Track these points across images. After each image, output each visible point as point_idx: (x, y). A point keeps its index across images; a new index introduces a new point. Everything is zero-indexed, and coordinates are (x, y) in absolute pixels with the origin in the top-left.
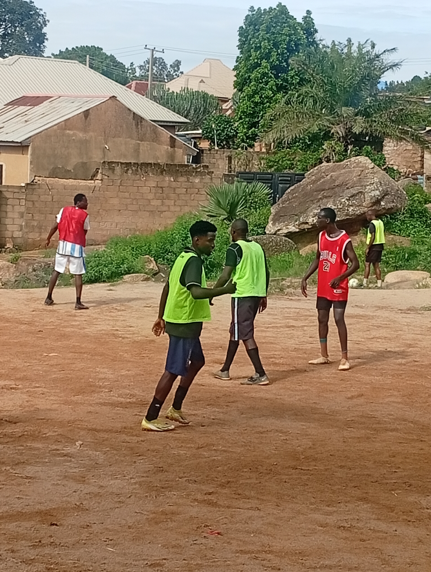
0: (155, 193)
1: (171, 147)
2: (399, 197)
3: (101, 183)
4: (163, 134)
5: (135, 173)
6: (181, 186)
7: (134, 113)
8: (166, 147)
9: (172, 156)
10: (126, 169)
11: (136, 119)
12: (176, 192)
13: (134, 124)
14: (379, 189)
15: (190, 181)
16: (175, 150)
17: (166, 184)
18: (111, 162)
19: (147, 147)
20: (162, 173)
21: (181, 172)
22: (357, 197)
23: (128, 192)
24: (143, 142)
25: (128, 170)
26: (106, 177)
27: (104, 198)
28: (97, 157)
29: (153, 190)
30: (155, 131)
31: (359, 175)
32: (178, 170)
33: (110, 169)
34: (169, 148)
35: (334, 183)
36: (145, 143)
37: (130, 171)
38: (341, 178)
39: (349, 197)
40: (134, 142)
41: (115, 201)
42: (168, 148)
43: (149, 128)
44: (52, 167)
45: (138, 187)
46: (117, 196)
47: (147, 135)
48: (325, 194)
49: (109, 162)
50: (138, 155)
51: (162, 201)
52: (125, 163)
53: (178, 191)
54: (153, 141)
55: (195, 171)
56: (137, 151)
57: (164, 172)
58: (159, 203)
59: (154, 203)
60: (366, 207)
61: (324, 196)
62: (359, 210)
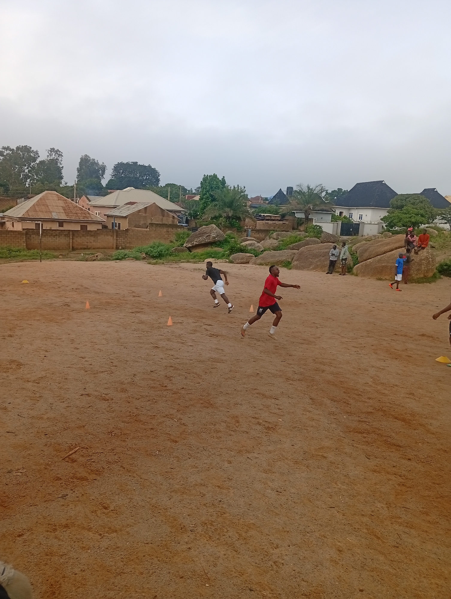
1: (173, 219)
2: (222, 237)
3: (149, 229)
4: (170, 214)
5: (160, 227)
6: (174, 231)
7: (161, 208)
8: (171, 219)
9: (173, 222)
11: (161, 210)
13: (161, 212)
15: (177, 229)
17: (169, 230)
19: (165, 219)
22: (209, 237)
23: (157, 233)
24: (164, 217)
26: (151, 228)
27: (150, 234)
28: (149, 221)
29: (165, 232)
30: (168, 213)
32: (173, 226)
33: (152, 225)
37: (158, 226)
39: (206, 236)
40: (161, 217)
41: (154, 235)
44: (135, 224)
45: (161, 231)
47: (165, 215)
49: (152, 223)
50: (162, 221)
52: (157, 224)
54: (167, 217)
55: (178, 226)
56: (162, 220)
57: (169, 227)
58: (167, 236)
59: (166, 236)
60: (211, 240)
61: (200, 236)
62: (209, 240)
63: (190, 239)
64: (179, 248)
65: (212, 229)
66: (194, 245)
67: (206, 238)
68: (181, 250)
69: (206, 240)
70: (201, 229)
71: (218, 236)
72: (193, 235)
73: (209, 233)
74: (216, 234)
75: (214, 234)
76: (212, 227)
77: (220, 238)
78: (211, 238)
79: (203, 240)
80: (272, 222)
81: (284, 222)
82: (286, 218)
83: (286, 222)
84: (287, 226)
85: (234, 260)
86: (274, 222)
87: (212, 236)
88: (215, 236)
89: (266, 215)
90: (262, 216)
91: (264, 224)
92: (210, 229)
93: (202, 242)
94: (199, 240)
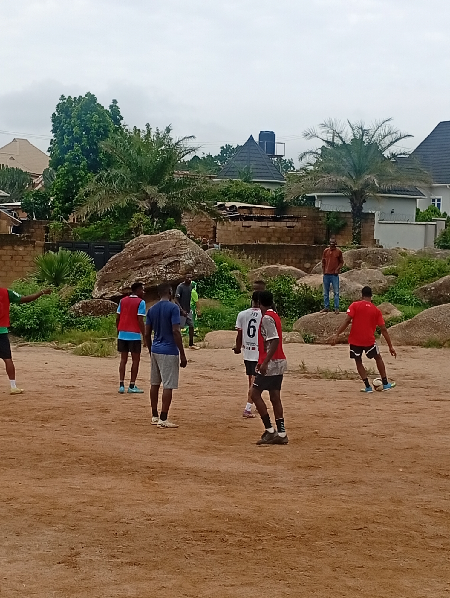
2: (208, 265)
6: (7, 254)
14: (192, 259)
15: (15, 249)
21: (6, 241)
22: (173, 266)
31: (174, 246)
35: (153, 253)
38: (158, 249)
39: (167, 265)
53: (4, 258)
55: (19, 240)
60: (182, 274)
61: (143, 264)
62: (175, 276)
63: (107, 274)
64: (94, 303)
65: (177, 242)
67: (165, 270)
68: (99, 307)
69: (165, 277)
70: (138, 243)
71: (199, 265)
72: (116, 263)
73: (174, 254)
75: (189, 256)
76: (175, 237)
77: (204, 269)
78: (180, 269)
79: (159, 275)
80: (259, 224)
81: (289, 224)
82: (294, 212)
83: (294, 224)
84: (299, 234)
85: (315, 333)
86: (265, 224)
87: (185, 263)
88: (191, 264)
89: (237, 206)
90: (228, 209)
91: (239, 231)
92: (171, 243)
93: (154, 282)
94: (146, 278)
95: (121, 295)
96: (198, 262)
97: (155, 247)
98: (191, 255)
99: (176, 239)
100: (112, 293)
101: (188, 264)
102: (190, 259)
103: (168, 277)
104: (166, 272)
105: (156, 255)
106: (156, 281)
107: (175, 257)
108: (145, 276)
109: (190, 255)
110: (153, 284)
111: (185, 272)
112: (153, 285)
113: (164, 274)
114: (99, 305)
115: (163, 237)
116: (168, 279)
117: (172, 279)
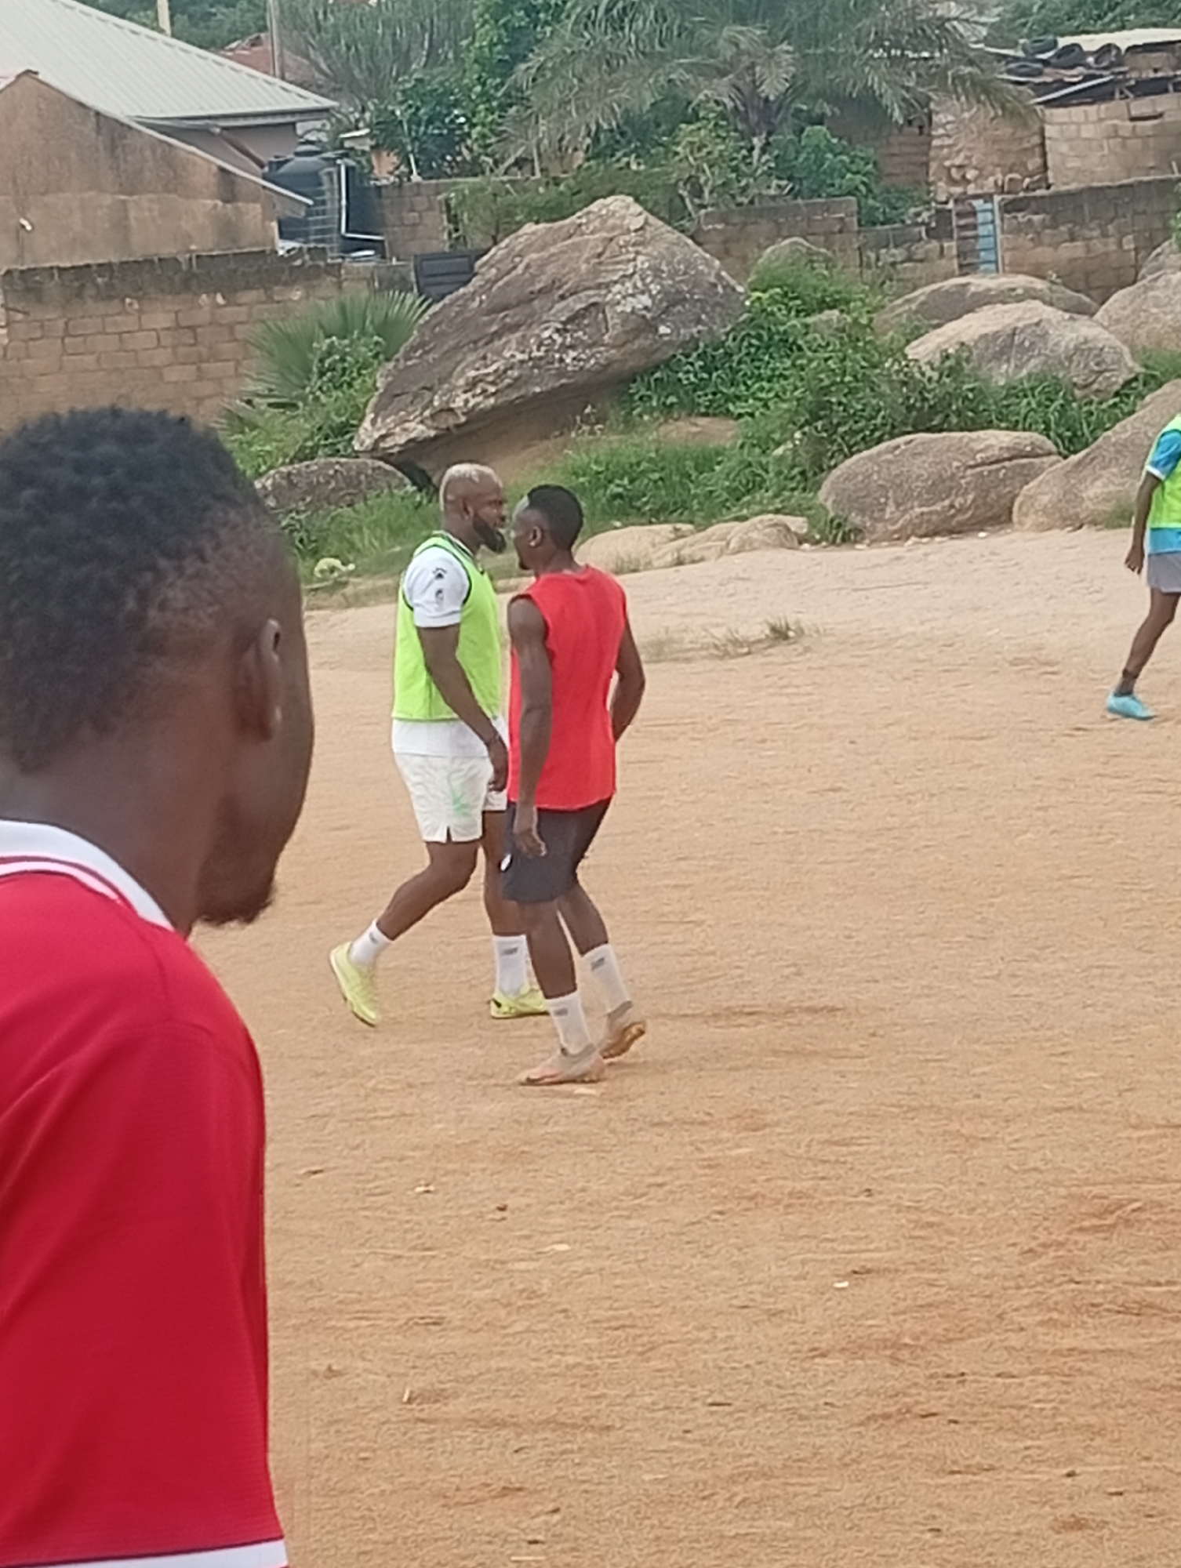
0: (174, 347)
1: (226, 201)
2: (718, 304)
3: (9, 334)
4: (195, 164)
5: (107, 295)
6: (250, 314)
7: (98, 114)
8: (209, 202)
10: (76, 284)
11: (104, 130)
12: (239, 337)
13: (101, 147)
14: (650, 291)
15: (276, 298)
16: (237, 209)
17: (203, 316)
18: (30, 270)
19: (150, 210)
20: (186, 285)
21: (244, 274)
22: (586, 322)
23: (93, 353)
24: (135, 197)
25: (83, 286)
26: (20, 316)
27: (21, 377)
29: (167, 340)
30: (168, 157)
31: (600, 255)
32: (235, 271)
33: (28, 290)
34: (220, 203)
35: (533, 284)
36: (145, 199)
37: (90, 291)
38: (551, 269)
39: (564, 323)
40: (108, 199)
42: (215, 206)
43: (148, 153)
45: (120, 334)
46: (61, 368)
47: (147, 175)
48: (508, 320)
49: (22, 272)
50: (126, 239)
51: (199, 369)
52: (73, 268)
53: (241, 332)
54: (169, 192)
55: (286, 266)
56: (120, 224)
57: (194, 282)
58: (187, 373)
59: (173, 375)
60: (613, 347)
61: (505, 325)
62: (593, 355)
63: (407, 367)
64: (313, 472)
65: (611, 240)
66: (451, 421)
67: (559, 340)
68: (333, 484)
69: (561, 360)
70: (508, 254)
71: (679, 308)
72: (437, 330)
73: (587, 284)
74: (655, 288)
75: (639, 284)
76: (611, 222)
77: (699, 321)
78: (607, 330)
79: (541, 358)
85: (862, 511)
87: (619, 309)
88: (646, 308)
89: (1123, 47)
90: (1091, 60)
91: (1116, 136)
92: (591, 244)
93: (526, 382)
94: (496, 371)
95: (432, 433)
96: (672, 301)
97: (543, 264)
98: (648, 280)
99: (613, 228)
100: (405, 430)
101: (633, 312)
102: (643, 293)
103: (568, 361)
104: (562, 344)
105: (540, 291)
106: (531, 376)
107: (591, 292)
108: (494, 367)
109: (643, 279)
110: (519, 388)
111: (623, 338)
112: (522, 392)
113: (557, 351)
114: (332, 477)
115: (580, 225)
116: (570, 368)
117: (582, 368)
